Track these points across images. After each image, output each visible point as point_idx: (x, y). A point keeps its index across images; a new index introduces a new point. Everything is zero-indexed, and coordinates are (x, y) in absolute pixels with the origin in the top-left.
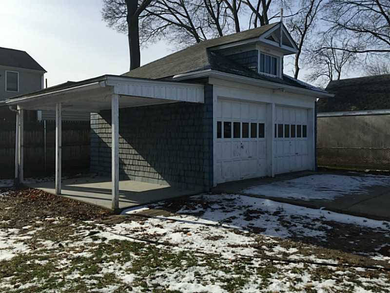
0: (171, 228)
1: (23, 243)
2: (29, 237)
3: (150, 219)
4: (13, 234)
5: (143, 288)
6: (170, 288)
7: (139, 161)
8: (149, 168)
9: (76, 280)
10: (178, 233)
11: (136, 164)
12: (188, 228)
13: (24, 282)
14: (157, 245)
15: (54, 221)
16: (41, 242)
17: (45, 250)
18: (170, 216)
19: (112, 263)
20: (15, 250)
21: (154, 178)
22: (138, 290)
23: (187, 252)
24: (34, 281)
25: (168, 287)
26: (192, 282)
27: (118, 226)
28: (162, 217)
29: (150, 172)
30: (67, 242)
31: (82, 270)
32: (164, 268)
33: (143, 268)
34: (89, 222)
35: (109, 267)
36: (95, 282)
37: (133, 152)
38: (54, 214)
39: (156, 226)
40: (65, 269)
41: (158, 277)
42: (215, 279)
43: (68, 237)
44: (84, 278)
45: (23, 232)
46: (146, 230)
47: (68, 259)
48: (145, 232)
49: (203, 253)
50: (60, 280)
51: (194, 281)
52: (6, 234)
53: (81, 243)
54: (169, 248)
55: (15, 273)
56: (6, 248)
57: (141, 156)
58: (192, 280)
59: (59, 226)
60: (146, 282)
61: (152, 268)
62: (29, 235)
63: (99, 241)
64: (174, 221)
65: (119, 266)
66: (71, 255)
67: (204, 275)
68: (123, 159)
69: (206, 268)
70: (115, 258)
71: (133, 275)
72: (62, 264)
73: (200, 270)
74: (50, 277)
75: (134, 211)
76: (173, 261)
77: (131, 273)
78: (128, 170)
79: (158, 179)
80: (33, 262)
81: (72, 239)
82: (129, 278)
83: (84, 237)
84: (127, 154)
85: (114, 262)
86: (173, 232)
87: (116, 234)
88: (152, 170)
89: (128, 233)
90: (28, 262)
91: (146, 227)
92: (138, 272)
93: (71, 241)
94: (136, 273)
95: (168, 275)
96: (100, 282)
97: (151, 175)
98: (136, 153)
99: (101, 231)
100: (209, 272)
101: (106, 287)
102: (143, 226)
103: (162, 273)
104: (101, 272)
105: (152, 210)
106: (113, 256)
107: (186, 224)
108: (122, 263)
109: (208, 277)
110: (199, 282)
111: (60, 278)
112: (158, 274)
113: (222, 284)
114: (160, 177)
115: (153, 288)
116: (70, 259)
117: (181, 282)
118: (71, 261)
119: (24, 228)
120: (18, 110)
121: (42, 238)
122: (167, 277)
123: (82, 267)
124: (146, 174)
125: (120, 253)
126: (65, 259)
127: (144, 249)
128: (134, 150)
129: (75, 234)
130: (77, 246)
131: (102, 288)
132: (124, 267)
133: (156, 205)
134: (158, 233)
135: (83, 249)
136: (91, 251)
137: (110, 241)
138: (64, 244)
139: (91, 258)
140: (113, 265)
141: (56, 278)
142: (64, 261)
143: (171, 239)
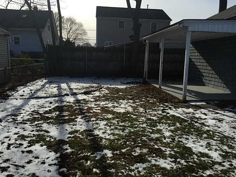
0: (212, 117)
1: (131, 107)
2: (135, 105)
3: (202, 109)
4: (130, 102)
5: (171, 140)
6: (187, 145)
7: (212, 75)
8: (218, 80)
9: (143, 128)
10: (215, 120)
11: (211, 76)
12: (223, 119)
13: (122, 122)
14: (195, 123)
15: (150, 100)
16: (139, 108)
17: (138, 112)
18: (217, 110)
19: (164, 125)
20: (126, 109)
21: (221, 87)
22: (169, 140)
23: (211, 131)
24: (126, 123)
25: (186, 144)
26: (202, 146)
27: (180, 109)
28: (211, 110)
29: (218, 82)
30: (149, 110)
31: (148, 124)
32: (191, 135)
33: (179, 132)
34: (166, 104)
35: (162, 127)
36: (151, 131)
37: (209, 68)
38: (152, 97)
39: (203, 114)
40: (141, 122)
41: (184, 138)
42: (218, 149)
43: (152, 108)
44: (147, 128)
45: (134, 103)
46: (195, 114)
47: (145, 118)
48: (194, 115)
49: (223, 134)
50: (136, 126)
51: (204, 146)
52: (127, 102)
53: (156, 113)
54: (202, 126)
55: (121, 118)
56: (124, 108)
57: (214, 72)
58: (203, 145)
59: (151, 103)
60: (175, 138)
61: (183, 133)
62: (136, 104)
63: (165, 114)
64: (218, 113)
65: (167, 127)
66: (148, 117)
67: (213, 145)
68: (203, 72)
69: (217, 142)
70: (168, 123)
71: (171, 133)
72: (142, 120)
73: (212, 142)
74: (133, 123)
75: (196, 103)
76: (198, 133)
77: (171, 132)
78: (205, 79)
79: (223, 87)
80: (131, 116)
81: (153, 110)
82: (167, 134)
83: (159, 110)
84: (205, 69)
85: (166, 125)
86: (212, 119)
87: (176, 112)
88: (220, 81)
89: (184, 113)
90: (129, 115)
91: (196, 113)
92: (174, 133)
93: (152, 111)
94: (172, 133)
95: (190, 138)
96: (153, 131)
97: (219, 84)
98: (211, 69)
99: (169, 110)
100: (218, 145)
101: (154, 134)
102: (195, 112)
103: (187, 137)
104: (156, 127)
105: (207, 105)
106: (167, 122)
107: (225, 116)
108: (169, 126)
109: (214, 147)
110: (207, 148)
111: (137, 125)
112: (185, 136)
113: (222, 153)
114: (225, 86)
115: (177, 142)
116: (146, 118)
117: (195, 144)
118: (146, 119)
119: (136, 101)
120: (147, 43)
121: (140, 107)
122: (189, 139)
123: (149, 123)
124: (216, 83)
125: (172, 121)
126: (144, 118)
127: (186, 123)
128: (210, 67)
129: (156, 108)
130: (153, 113)
131: (152, 134)
132: (169, 129)
133: (213, 102)
134: (201, 117)
135: (155, 115)
136: (158, 117)
137: (171, 115)
138: (148, 111)
139: (156, 120)
140: (164, 126)
141: (136, 124)
142: (143, 118)
143: (208, 122)
